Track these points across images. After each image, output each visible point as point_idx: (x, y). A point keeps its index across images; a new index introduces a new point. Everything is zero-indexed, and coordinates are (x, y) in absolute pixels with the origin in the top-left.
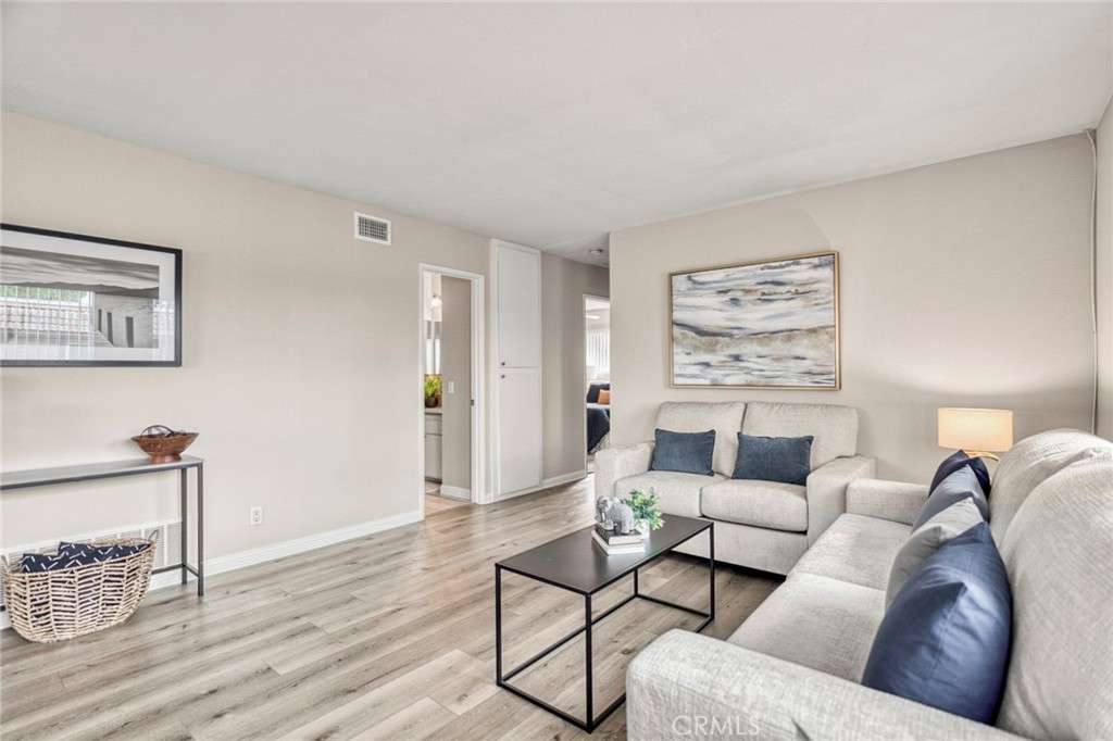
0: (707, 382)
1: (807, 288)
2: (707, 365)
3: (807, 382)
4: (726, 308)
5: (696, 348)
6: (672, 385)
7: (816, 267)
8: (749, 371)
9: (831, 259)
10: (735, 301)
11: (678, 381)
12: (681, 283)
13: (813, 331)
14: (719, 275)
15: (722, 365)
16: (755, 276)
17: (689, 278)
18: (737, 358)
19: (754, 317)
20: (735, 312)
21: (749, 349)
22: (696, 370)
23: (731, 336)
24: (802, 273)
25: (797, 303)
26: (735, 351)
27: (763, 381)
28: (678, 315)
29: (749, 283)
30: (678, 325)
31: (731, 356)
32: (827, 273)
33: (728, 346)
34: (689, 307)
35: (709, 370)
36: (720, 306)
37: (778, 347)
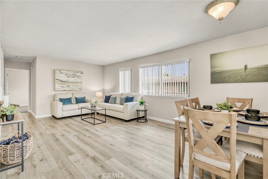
0: (63, 90)
1: (79, 76)
2: (63, 87)
3: (79, 89)
4: (67, 77)
5: (61, 84)
6: (55, 90)
7: (81, 74)
8: (70, 88)
9: (82, 73)
10: (68, 77)
11: (56, 90)
12: (57, 72)
13: (80, 82)
14: (66, 72)
15: (66, 87)
16: (72, 73)
17: (60, 71)
18: (68, 86)
19: (71, 79)
20: (68, 78)
21: (70, 84)
22: (61, 88)
23: (68, 82)
24: (79, 74)
25: (78, 78)
26: (68, 85)
27: (73, 90)
28: (57, 78)
29: (71, 74)
30: (57, 79)
31: (67, 85)
32: (82, 75)
33: (67, 84)
34: (59, 76)
35: (63, 88)
36: (66, 77)
37: (75, 84)
